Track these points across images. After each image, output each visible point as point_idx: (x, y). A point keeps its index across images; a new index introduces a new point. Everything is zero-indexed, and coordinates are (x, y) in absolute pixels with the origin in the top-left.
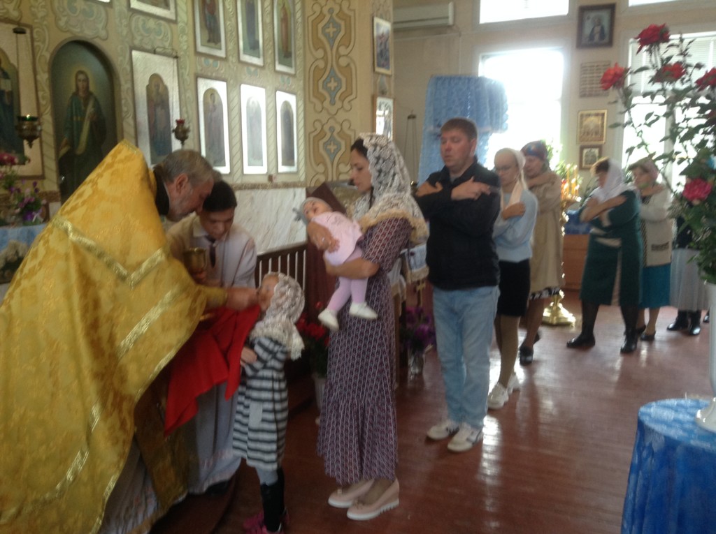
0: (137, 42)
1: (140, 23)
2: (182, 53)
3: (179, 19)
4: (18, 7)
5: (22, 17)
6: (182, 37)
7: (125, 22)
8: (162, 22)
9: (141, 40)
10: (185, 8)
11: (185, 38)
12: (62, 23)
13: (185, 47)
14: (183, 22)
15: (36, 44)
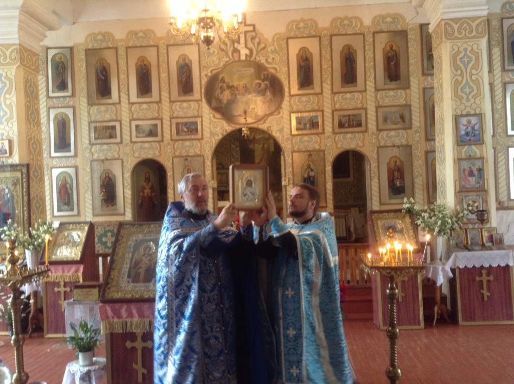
0: (382, 144)
1: (385, 136)
2: (415, 142)
3: (413, 126)
4: (320, 145)
5: (320, 147)
6: (416, 134)
7: (374, 137)
8: (400, 131)
9: (385, 143)
10: (418, 120)
11: (418, 134)
12: (339, 145)
13: (417, 139)
14: (417, 127)
15: (326, 156)
